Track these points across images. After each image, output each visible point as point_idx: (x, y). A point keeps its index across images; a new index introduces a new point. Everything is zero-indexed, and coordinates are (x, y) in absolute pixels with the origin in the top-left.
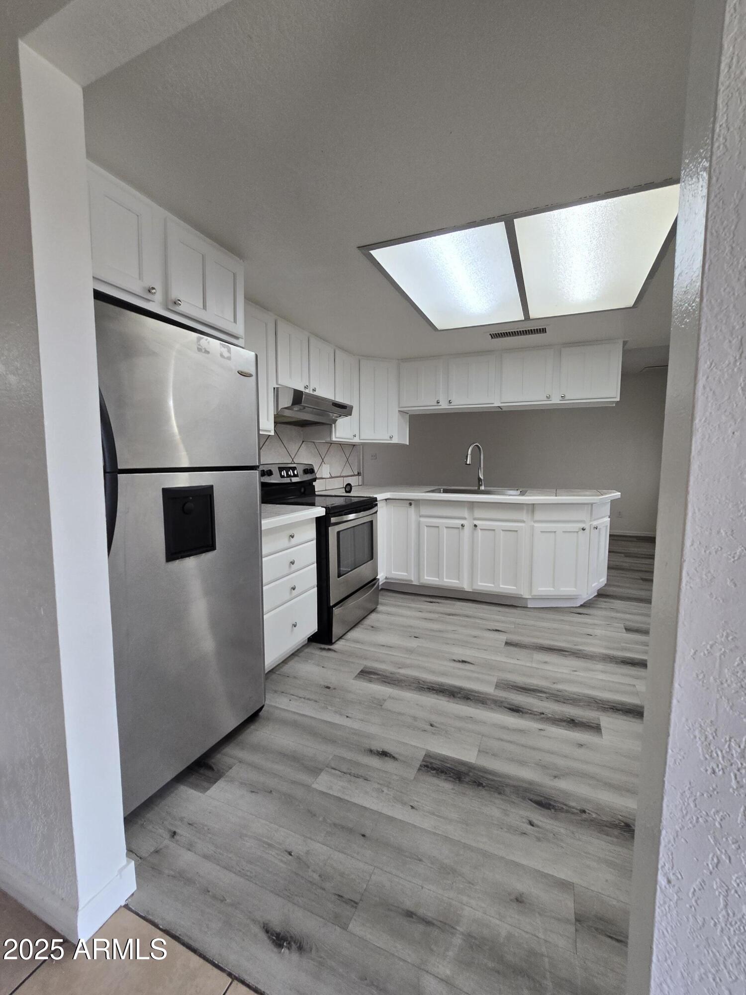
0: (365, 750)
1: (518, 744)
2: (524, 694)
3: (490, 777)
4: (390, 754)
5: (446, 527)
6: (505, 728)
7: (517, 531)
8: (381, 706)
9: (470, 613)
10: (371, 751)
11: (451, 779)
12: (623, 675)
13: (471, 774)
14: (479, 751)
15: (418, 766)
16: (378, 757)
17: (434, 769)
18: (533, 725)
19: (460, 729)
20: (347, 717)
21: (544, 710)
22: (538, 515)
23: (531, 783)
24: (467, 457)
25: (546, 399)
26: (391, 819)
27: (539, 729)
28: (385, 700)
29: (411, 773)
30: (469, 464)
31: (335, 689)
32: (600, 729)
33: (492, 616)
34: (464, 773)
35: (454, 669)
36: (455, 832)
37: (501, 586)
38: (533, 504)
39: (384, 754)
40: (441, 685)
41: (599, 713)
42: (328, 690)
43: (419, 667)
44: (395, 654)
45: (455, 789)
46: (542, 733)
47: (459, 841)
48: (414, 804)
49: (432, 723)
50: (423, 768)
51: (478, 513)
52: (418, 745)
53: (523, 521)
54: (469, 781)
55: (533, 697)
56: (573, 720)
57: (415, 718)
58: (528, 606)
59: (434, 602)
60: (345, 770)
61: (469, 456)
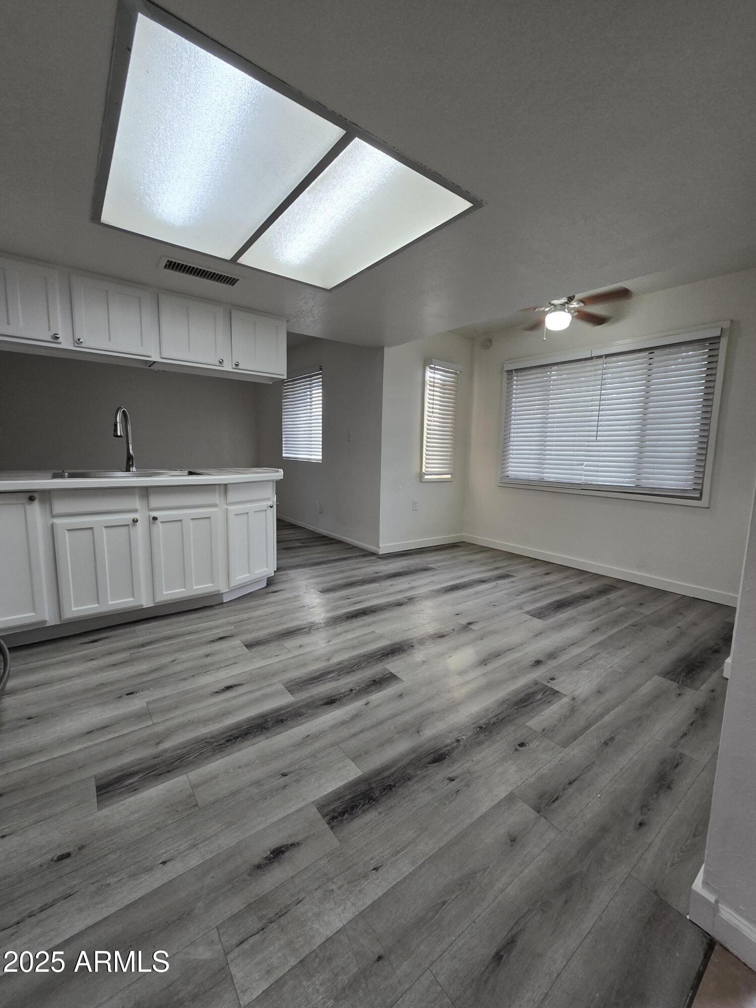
0: (250, 875)
1: (368, 729)
2: (319, 683)
3: (387, 773)
4: (283, 846)
5: (105, 527)
6: (343, 723)
7: (209, 518)
8: (196, 805)
9: (168, 632)
10: (259, 867)
11: (367, 806)
12: (360, 627)
13: (373, 785)
14: (352, 760)
15: (327, 826)
16: (275, 864)
17: (343, 813)
18: (358, 704)
19: (314, 756)
20: (164, 863)
21: (350, 686)
22: (232, 496)
23: (414, 750)
24: (116, 425)
25: (218, 363)
26: (375, 905)
27: (366, 704)
28: (192, 795)
29: (330, 840)
30: (121, 436)
31: (81, 848)
32: (395, 676)
33: (199, 625)
34: (368, 790)
35: (229, 702)
36: (427, 846)
37: (195, 587)
38: (226, 485)
39: (278, 853)
40: (237, 726)
41: (381, 664)
42: (67, 861)
43: (183, 726)
44: (125, 732)
45: (382, 812)
46: (370, 705)
47: (440, 849)
48: (373, 864)
49: (281, 772)
50: (334, 824)
51: (155, 501)
52: (299, 806)
53: (215, 505)
54: (381, 793)
55: (329, 681)
56: (374, 681)
57: (258, 783)
58: (224, 601)
59: (99, 640)
60: (260, 925)
61: (118, 424)
